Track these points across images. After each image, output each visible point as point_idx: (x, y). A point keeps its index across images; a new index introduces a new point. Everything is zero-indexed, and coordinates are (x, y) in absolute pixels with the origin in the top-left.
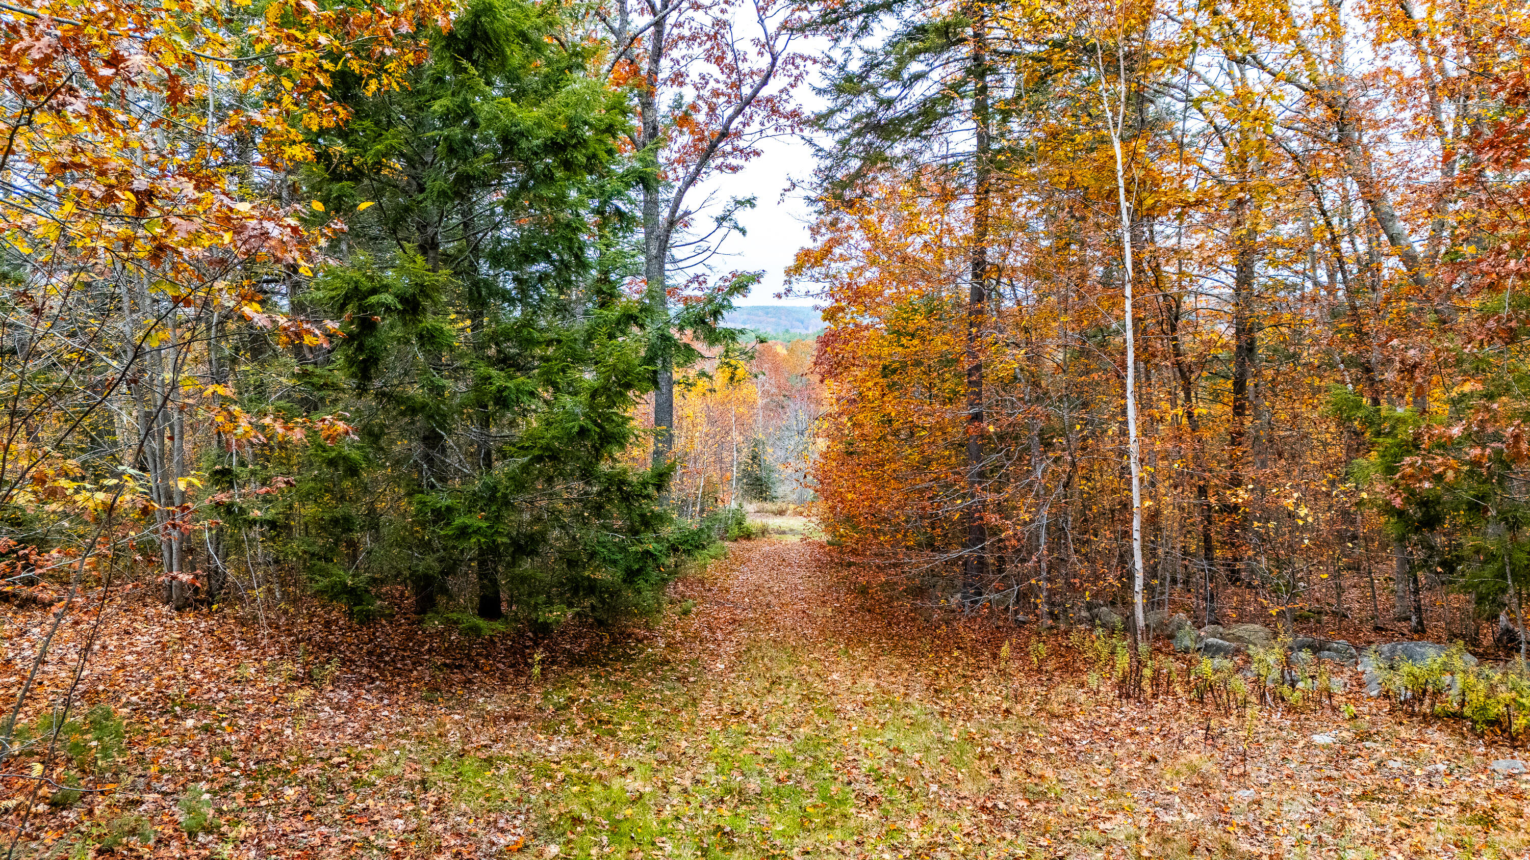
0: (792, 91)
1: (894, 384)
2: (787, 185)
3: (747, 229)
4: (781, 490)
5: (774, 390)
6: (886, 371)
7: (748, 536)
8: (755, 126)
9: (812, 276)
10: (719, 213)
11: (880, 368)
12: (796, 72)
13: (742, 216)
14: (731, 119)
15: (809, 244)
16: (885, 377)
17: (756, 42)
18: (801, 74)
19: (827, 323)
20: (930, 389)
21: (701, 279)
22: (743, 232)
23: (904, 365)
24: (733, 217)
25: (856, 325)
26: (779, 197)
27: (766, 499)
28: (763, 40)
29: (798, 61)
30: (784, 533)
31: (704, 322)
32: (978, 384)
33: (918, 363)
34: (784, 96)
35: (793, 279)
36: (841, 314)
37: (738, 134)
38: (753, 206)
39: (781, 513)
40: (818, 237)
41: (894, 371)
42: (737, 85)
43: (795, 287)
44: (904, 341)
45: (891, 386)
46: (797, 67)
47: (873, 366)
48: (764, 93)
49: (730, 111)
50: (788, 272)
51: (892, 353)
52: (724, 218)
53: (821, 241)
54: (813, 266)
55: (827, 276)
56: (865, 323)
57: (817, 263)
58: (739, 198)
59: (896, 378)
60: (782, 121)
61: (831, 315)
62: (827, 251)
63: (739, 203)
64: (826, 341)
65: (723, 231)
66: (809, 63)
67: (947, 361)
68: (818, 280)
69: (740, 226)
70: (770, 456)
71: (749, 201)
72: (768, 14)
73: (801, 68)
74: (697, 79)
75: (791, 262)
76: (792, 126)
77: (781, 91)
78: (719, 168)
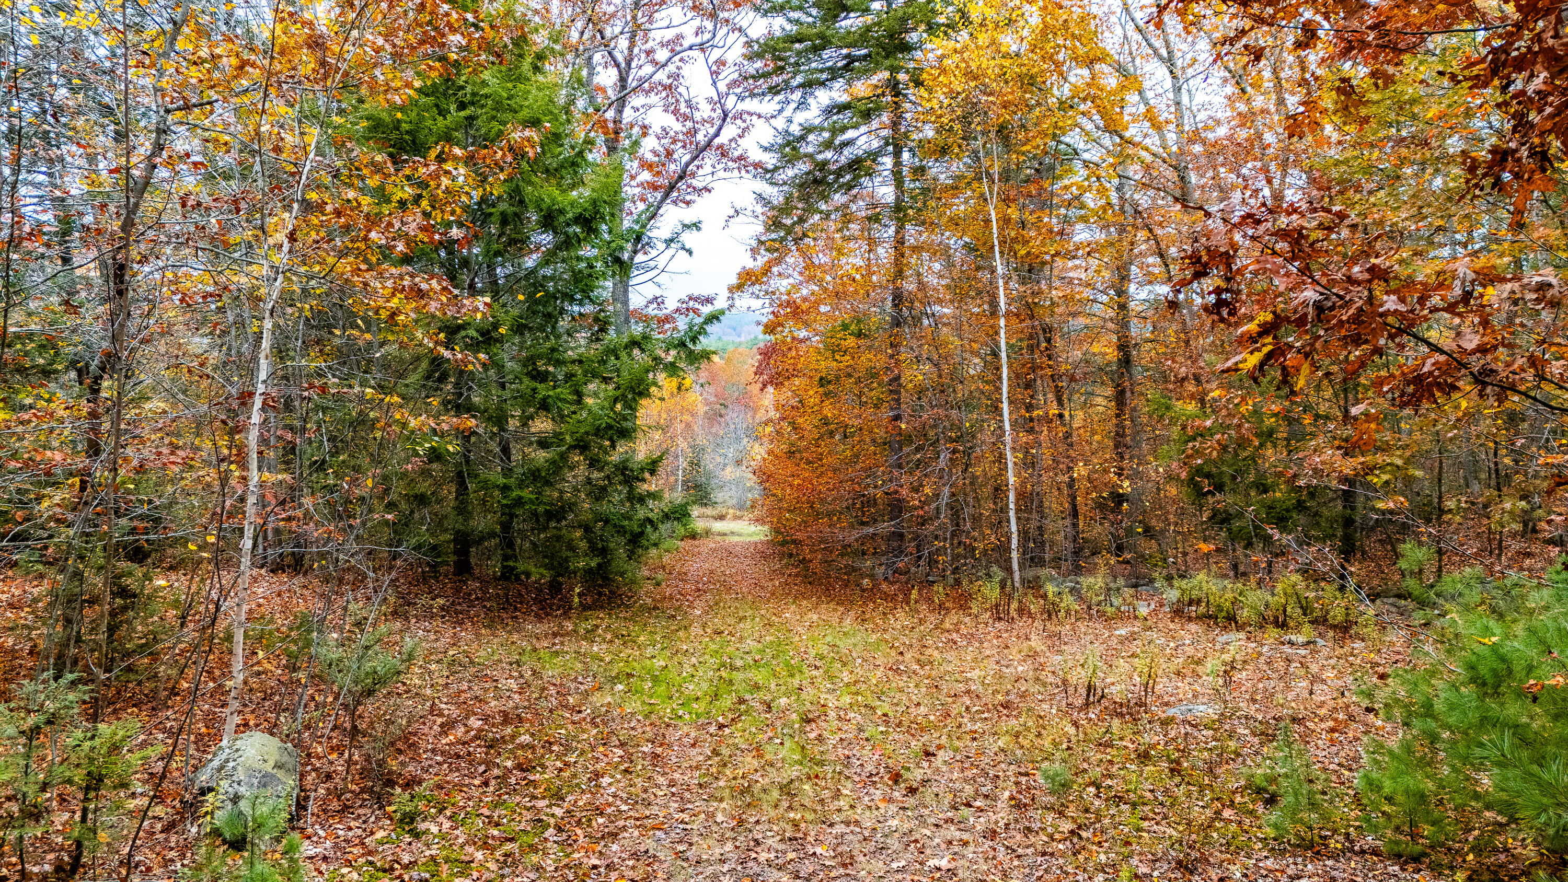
0: (740, 141)
1: (831, 392)
2: (732, 212)
3: (693, 250)
4: (718, 496)
5: (713, 399)
6: (823, 382)
7: (693, 536)
8: (707, 169)
9: (753, 293)
10: (668, 236)
11: (817, 379)
12: (744, 125)
13: (688, 238)
14: (688, 165)
15: (750, 264)
16: (822, 386)
17: (710, 100)
18: (748, 127)
19: (768, 337)
20: (860, 397)
21: (659, 300)
22: (690, 252)
23: (838, 378)
24: (681, 239)
25: (793, 338)
26: (724, 224)
27: (706, 505)
28: (716, 98)
29: (745, 116)
30: (725, 534)
31: (685, 346)
32: (898, 392)
33: (849, 376)
34: (733, 145)
35: (735, 296)
36: (779, 329)
37: (693, 175)
38: (699, 229)
39: (721, 517)
40: (759, 257)
41: (829, 382)
42: (693, 132)
43: (737, 303)
44: (838, 357)
45: (827, 395)
46: (744, 121)
47: (811, 377)
48: (717, 141)
49: (687, 158)
50: (731, 289)
51: (827, 366)
52: (672, 240)
53: (761, 261)
54: (753, 284)
55: (767, 293)
56: (801, 336)
57: (758, 281)
58: (687, 222)
59: (831, 387)
60: (730, 164)
61: (770, 329)
62: (766, 271)
63: (686, 227)
64: (767, 353)
65: (671, 251)
66: (755, 118)
67: (873, 374)
68: (758, 297)
69: (687, 247)
70: (710, 461)
71: (695, 225)
72: (720, 77)
73: (748, 122)
74: (659, 131)
75: (734, 281)
76: (739, 168)
77: (731, 141)
78: (674, 202)
